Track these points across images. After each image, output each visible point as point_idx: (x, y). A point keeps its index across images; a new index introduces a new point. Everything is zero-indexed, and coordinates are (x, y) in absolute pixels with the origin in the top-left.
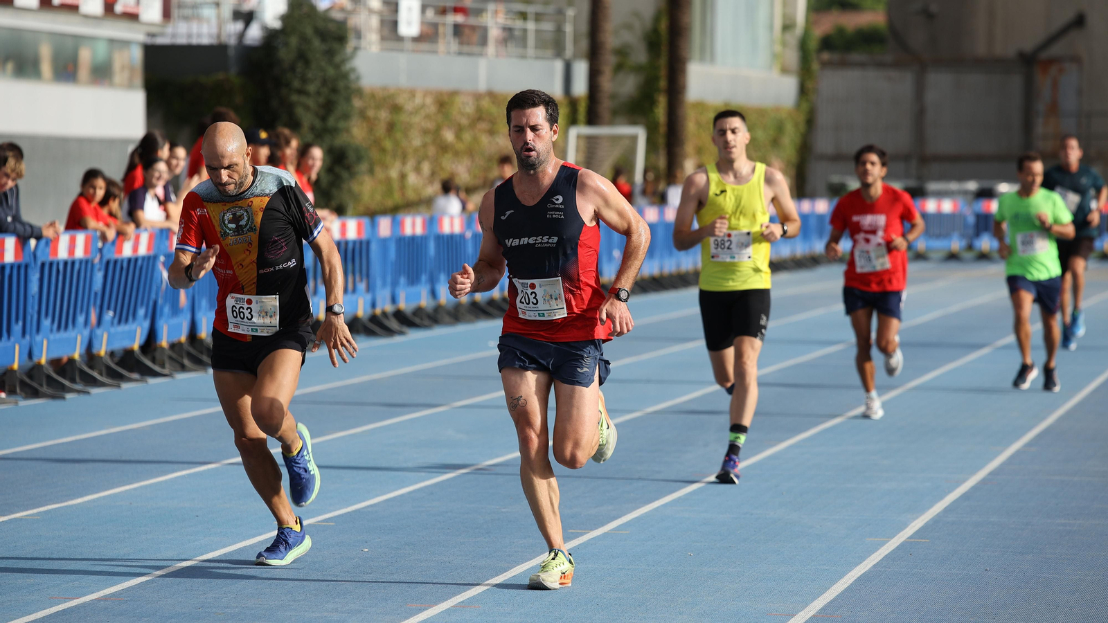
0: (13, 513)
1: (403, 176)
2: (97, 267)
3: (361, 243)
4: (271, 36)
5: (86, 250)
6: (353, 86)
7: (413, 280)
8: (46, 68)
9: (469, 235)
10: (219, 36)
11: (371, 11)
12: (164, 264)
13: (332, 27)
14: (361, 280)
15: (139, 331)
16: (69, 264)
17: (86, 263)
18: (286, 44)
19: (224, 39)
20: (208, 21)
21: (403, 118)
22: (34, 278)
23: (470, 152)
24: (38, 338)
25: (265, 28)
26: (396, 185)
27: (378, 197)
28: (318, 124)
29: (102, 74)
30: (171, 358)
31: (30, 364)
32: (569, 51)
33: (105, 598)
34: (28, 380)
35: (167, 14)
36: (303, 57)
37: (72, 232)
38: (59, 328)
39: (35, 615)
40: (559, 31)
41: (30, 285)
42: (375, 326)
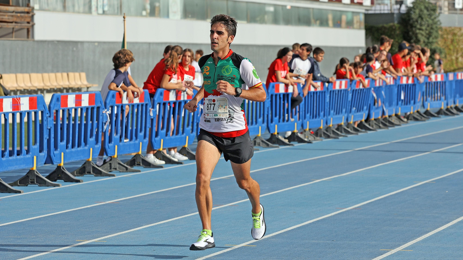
0: (322, 178)
1: (457, 59)
2: (349, 92)
3: (443, 82)
4: (409, 10)
5: (346, 86)
6: (439, 26)
8: (330, 23)
10: (391, 10)
12: (373, 90)
13: (431, 5)
14: (443, 96)
15: (364, 115)
16: (340, 91)
17: (346, 90)
18: (414, 12)
19: (393, 11)
20: (387, 5)
21: (457, 37)
22: (328, 96)
24: (329, 117)
25: (407, 7)
26: (454, 62)
27: (448, 66)
28: (426, 40)
29: (350, 24)
31: (327, 126)
33: (355, 208)
34: (326, 132)
35: (372, 2)
36: (420, 17)
37: (341, 80)
38: (336, 114)
39: (331, 214)
41: (326, 99)
42: (448, 112)
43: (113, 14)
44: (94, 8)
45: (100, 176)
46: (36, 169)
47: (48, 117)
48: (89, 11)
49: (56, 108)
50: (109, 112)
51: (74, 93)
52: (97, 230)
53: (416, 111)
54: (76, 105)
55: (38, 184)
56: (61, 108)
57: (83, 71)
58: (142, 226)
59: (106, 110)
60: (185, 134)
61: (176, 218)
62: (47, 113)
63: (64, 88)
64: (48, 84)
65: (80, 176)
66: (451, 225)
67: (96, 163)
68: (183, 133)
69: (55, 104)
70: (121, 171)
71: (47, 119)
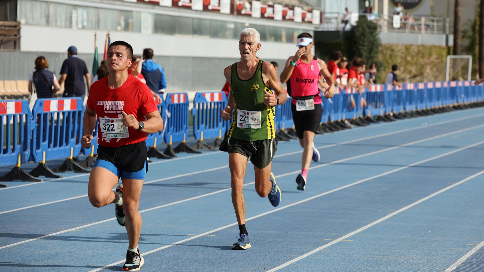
3: (382, 92)
4: (353, 28)
6: (379, 43)
7: (398, 104)
8: (284, 39)
9: (416, 90)
10: (337, 28)
11: (385, 20)
13: (372, 25)
14: (382, 104)
18: (358, 30)
19: (339, 29)
20: (334, 23)
21: (395, 53)
23: (416, 64)
24: (281, 122)
25: (351, 25)
28: (368, 55)
30: (323, 129)
32: (447, 31)
33: (303, 203)
35: (321, 21)
36: (363, 34)
40: (444, 25)
42: (386, 118)
43: (91, 29)
44: (74, 24)
45: (79, 172)
46: (21, 166)
47: (31, 120)
48: (70, 25)
49: (39, 112)
51: (56, 99)
52: (74, 220)
53: (358, 117)
54: (58, 109)
55: (22, 179)
56: (43, 112)
60: (153, 136)
62: (31, 116)
65: (60, 172)
66: (387, 219)
69: (38, 108)
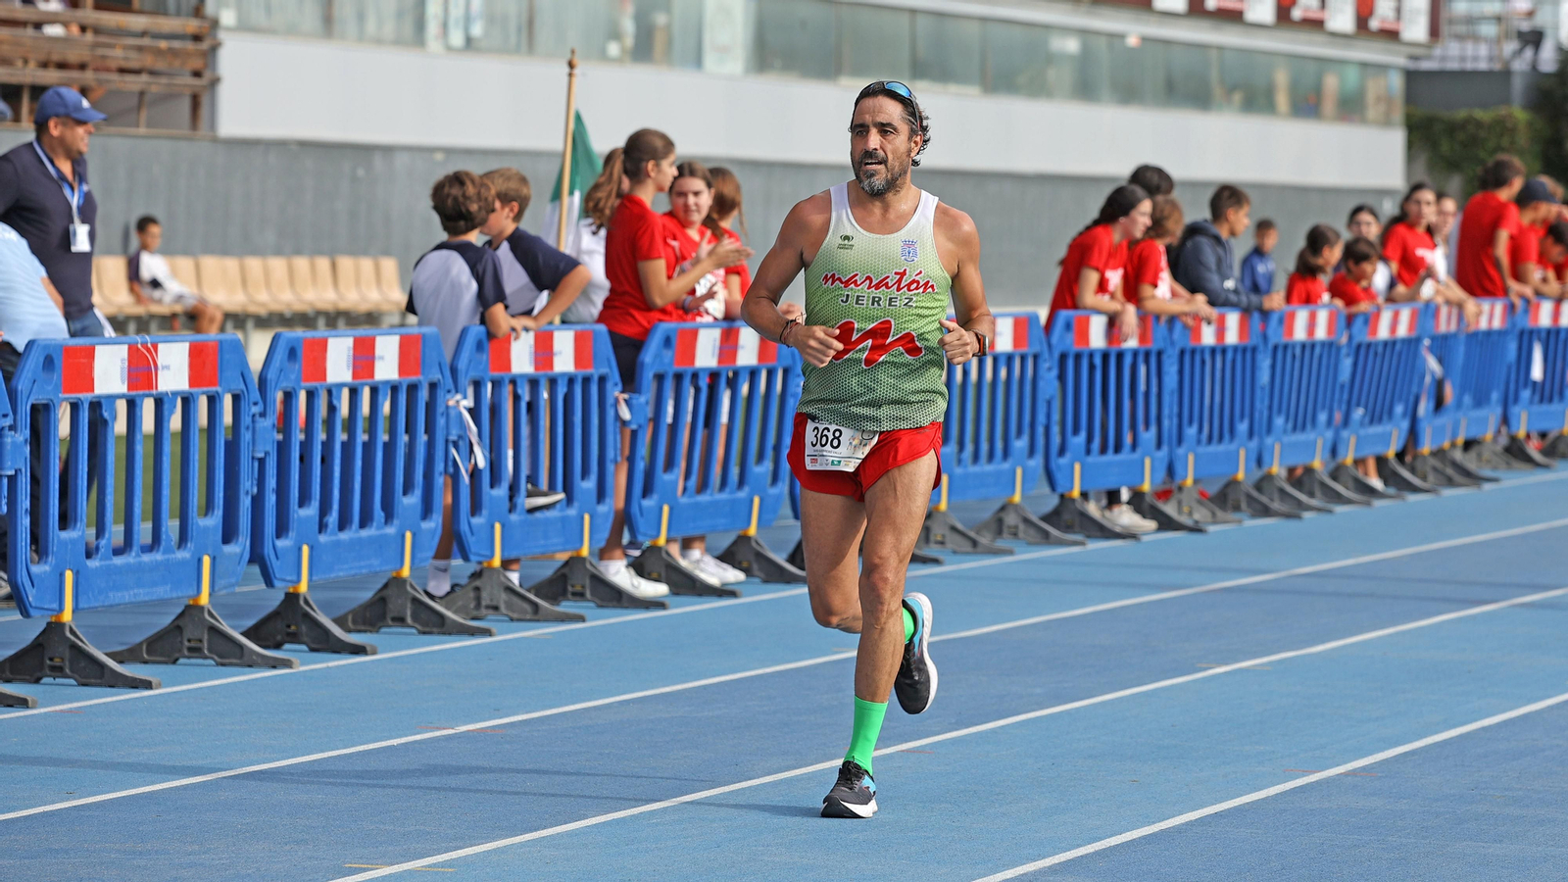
0: (1234, 662)
2: (1344, 351)
5: (1330, 330)
8: (1282, 100)
15: (1395, 434)
16: (1309, 347)
17: (1329, 346)
20: (1486, 40)
22: (1265, 364)
24: (1269, 441)
25: (1560, 50)
29: (1351, 108)
30: (1435, 469)
31: (1258, 474)
33: (1353, 773)
34: (1255, 494)
35: (1434, 31)
37: (1312, 308)
38: (1295, 428)
39: (1266, 791)
41: (1258, 373)
43: (503, 50)
44: (433, 28)
45: (439, 633)
46: (210, 602)
47: (257, 416)
48: (417, 34)
49: (287, 385)
50: (469, 402)
51: (351, 332)
52: (422, 828)
54: (355, 376)
55: (216, 658)
56: (303, 384)
57: (387, 253)
58: (585, 817)
59: (459, 397)
60: (746, 489)
61: (706, 792)
62: (255, 400)
63: (319, 313)
64: (263, 296)
65: (365, 631)
67: (426, 584)
68: (741, 483)
69: (281, 371)
70: (515, 616)
71: (253, 421)
